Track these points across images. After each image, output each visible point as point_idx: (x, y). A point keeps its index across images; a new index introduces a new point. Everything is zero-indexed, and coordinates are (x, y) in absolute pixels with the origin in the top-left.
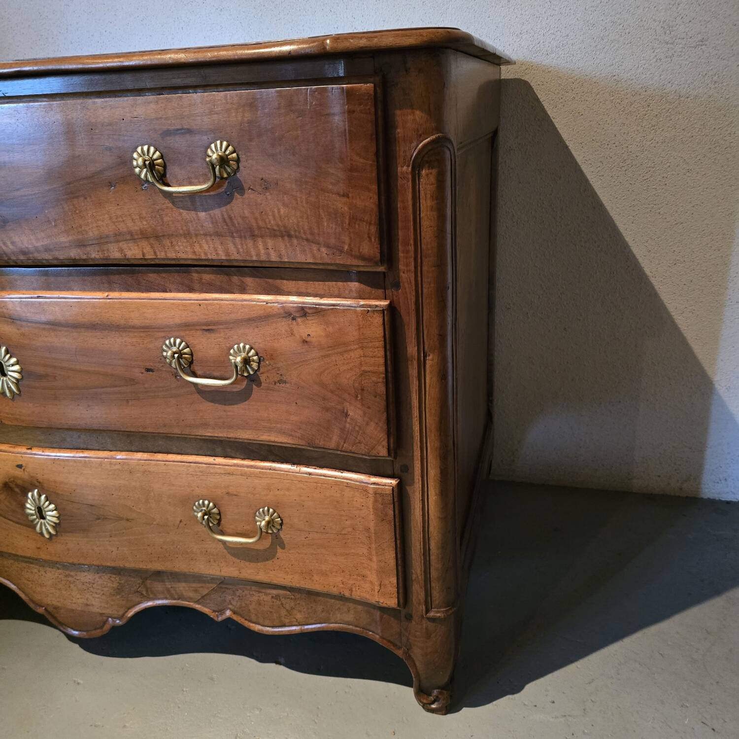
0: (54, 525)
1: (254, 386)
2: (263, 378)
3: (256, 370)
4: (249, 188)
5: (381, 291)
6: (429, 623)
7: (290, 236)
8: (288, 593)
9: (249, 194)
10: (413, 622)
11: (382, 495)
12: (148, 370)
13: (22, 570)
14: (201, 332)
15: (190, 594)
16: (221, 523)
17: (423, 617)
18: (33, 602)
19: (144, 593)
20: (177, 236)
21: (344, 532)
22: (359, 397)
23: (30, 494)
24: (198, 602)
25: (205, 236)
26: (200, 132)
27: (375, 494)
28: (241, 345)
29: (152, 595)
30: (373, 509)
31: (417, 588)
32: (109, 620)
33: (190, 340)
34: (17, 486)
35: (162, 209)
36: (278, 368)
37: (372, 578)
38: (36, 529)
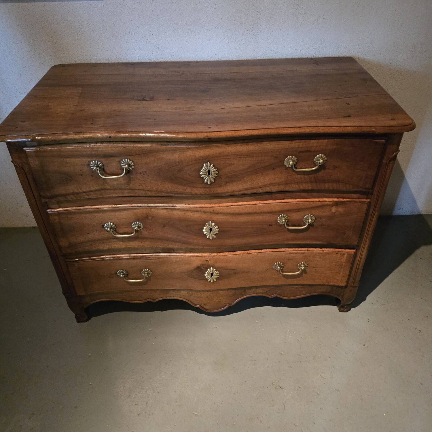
1: (311, 227)
2: (315, 224)
3: (313, 222)
4: (328, 168)
5: (366, 196)
6: (352, 288)
7: (339, 182)
8: (302, 286)
9: (327, 171)
10: (347, 288)
11: (350, 255)
12: (270, 225)
13: (192, 294)
14: (294, 212)
15: (262, 292)
16: (284, 268)
17: (351, 286)
18: (194, 304)
19: (244, 294)
20: (294, 183)
21: (332, 266)
22: (352, 228)
23: (209, 269)
24: (264, 293)
25: (305, 182)
26: (314, 152)
27: (348, 255)
28: (309, 215)
29: (246, 294)
30: (346, 259)
31: (351, 279)
32: (228, 305)
33: (289, 215)
34: (204, 267)
35: (291, 175)
36: (322, 221)
37: (339, 278)
38: (208, 281)
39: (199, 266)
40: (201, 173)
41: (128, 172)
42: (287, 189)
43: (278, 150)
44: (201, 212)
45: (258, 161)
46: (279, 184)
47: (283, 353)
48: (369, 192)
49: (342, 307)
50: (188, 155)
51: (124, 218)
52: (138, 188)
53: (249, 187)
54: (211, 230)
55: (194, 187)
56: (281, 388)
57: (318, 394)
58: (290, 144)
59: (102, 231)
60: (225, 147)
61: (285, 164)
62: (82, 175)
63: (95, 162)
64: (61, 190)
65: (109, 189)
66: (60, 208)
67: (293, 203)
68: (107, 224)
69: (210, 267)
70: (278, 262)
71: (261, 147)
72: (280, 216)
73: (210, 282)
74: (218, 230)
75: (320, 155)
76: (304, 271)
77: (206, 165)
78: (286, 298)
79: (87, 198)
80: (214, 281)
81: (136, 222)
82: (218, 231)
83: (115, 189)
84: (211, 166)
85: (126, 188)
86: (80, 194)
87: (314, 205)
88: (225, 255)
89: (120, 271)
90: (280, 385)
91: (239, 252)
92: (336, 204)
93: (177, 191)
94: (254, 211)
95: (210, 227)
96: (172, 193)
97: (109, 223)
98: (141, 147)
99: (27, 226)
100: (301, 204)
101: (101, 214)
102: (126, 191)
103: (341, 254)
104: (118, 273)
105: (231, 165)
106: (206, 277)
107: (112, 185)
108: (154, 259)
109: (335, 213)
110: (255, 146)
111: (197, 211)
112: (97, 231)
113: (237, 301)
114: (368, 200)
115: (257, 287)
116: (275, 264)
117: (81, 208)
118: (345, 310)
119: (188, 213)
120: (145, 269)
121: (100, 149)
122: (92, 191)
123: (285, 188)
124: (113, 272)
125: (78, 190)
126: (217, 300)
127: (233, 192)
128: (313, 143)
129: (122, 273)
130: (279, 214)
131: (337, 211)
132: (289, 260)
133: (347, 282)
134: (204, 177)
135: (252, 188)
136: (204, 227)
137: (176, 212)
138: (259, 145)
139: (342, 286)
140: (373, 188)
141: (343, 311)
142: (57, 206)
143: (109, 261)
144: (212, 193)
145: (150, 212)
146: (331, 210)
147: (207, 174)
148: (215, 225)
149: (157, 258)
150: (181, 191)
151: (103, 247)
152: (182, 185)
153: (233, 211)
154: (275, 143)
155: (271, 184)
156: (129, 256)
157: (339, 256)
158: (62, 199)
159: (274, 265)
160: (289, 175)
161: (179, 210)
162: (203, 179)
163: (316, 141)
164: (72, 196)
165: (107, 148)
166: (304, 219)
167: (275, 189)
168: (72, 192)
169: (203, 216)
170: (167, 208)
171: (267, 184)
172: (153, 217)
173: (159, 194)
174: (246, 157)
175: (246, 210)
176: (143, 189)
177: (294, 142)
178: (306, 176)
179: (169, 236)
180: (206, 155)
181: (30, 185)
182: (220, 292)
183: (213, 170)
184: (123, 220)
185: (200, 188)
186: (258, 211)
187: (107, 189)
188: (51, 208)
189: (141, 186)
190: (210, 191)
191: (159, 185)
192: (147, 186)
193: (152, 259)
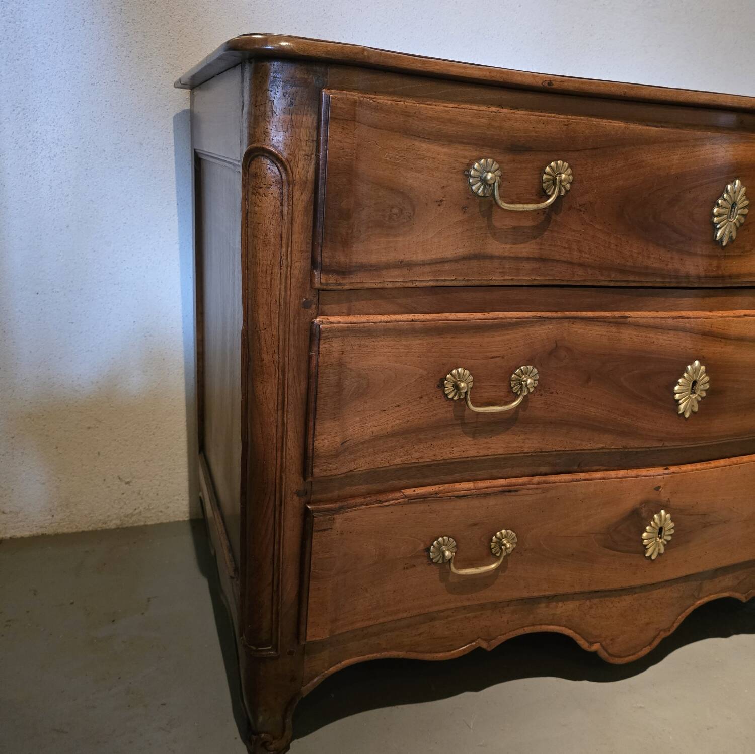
0: (667, 543)
13: (591, 607)
15: (731, 584)
18: (588, 642)
19: (697, 595)
23: (656, 516)
24: (733, 589)
29: (702, 596)
32: (661, 634)
34: (646, 511)
38: (644, 553)
39: (638, 506)
40: (716, 211)
44: (685, 331)
50: (702, 157)
51: (498, 354)
52: (558, 257)
54: (694, 386)
55: (689, 254)
59: (434, 398)
63: (486, 162)
65: (491, 258)
68: (455, 372)
69: (659, 508)
73: (650, 557)
74: (708, 386)
77: (732, 188)
79: (429, 284)
80: (659, 555)
81: (527, 368)
82: (706, 390)
83: (503, 257)
84: (742, 191)
85: (531, 255)
86: (417, 269)
89: (440, 539)
91: (722, 462)
93: (647, 267)
95: (694, 378)
97: (460, 371)
101: (448, 338)
102: (527, 265)
104: (432, 548)
106: (645, 542)
111: (676, 329)
112: (421, 398)
119: (653, 336)
120: (503, 531)
122: (448, 261)
124: (422, 547)
125: (417, 253)
126: (642, 622)
129: (443, 547)
134: (718, 224)
136: (680, 378)
137: (629, 332)
145: (565, 336)
147: (729, 213)
148: (705, 371)
150: (657, 265)
151: (421, 455)
152: (664, 247)
153: (746, 332)
161: (637, 326)
162: (715, 229)
169: (685, 343)
170: (610, 322)
172: (568, 350)
176: (569, 259)
179: (593, 411)
183: (742, 204)
184: (497, 359)
185: (702, 255)
187: (486, 257)
188: (323, 314)
189: (567, 251)
190: (718, 267)
191: (612, 247)
192: (580, 251)
193: (530, 492)
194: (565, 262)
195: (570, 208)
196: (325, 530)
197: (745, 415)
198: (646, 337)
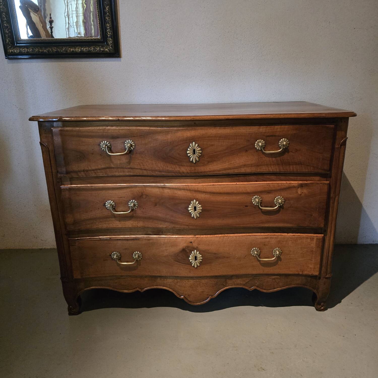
0: (200, 262)
1: (281, 209)
2: (285, 206)
3: (283, 204)
4: (291, 151)
6: (325, 279)
7: (301, 164)
8: (279, 277)
9: (291, 154)
10: (321, 280)
11: (319, 240)
12: (246, 206)
13: (177, 282)
14: (266, 193)
15: (241, 283)
16: (260, 255)
17: (324, 277)
18: (179, 294)
19: (225, 284)
20: (264, 165)
21: (303, 253)
22: (317, 210)
23: (193, 252)
24: (244, 285)
25: (273, 165)
26: (278, 136)
27: (317, 239)
28: (279, 197)
29: (227, 285)
30: (316, 244)
31: (323, 268)
32: (210, 296)
33: (262, 196)
34: (188, 250)
35: (261, 158)
36: (290, 203)
37: (311, 266)
38: (192, 265)
39: (185, 248)
40: (188, 152)
41: (130, 152)
42: (259, 170)
43: (249, 134)
44: (187, 190)
45: (233, 143)
46: (251, 165)
47: (264, 342)
48: (327, 174)
49: (319, 304)
50: (178, 136)
51: (122, 196)
52: (136, 168)
53: (227, 167)
54: (195, 208)
55: (182, 165)
56: (263, 370)
57: (301, 375)
58: (259, 129)
59: (103, 209)
60: (207, 130)
61: (256, 146)
62: (93, 154)
63: (105, 142)
64: (75, 167)
65: (113, 168)
66: (71, 184)
67: (265, 185)
68: (108, 201)
69: (193, 249)
70: (255, 248)
71: (236, 131)
72: (254, 197)
73: (194, 266)
74: (201, 208)
75: (284, 139)
76: (279, 258)
77: (192, 145)
78: (265, 291)
79: (95, 176)
80: (197, 266)
81: (133, 201)
82: (201, 210)
83: (118, 168)
84: (196, 145)
85: (127, 167)
86: (89, 172)
87: (283, 187)
88: (207, 237)
89: (114, 252)
90: (263, 367)
91: (220, 235)
92: (301, 186)
93: (168, 170)
94: (232, 191)
95: (195, 206)
96: (164, 172)
97: (110, 201)
98: (142, 129)
99: (35, 248)
100: (271, 186)
101: (104, 192)
102: (126, 170)
103: (311, 238)
104: (112, 255)
105: (212, 145)
106: (191, 261)
107: (116, 164)
108: (145, 240)
109: (301, 195)
110: (231, 129)
111: (184, 189)
112: (99, 209)
113: (219, 293)
114: (328, 182)
115: (238, 276)
116: (253, 249)
117: (89, 185)
118: (322, 308)
119: (176, 191)
120: (136, 252)
121: (110, 131)
122: (99, 169)
123: (257, 170)
124: (108, 254)
125: (88, 168)
126: (200, 291)
127: (214, 171)
128: (277, 129)
129: (115, 255)
130: (253, 195)
131: (302, 193)
132: (264, 245)
133: (320, 273)
134: (190, 156)
135: (230, 169)
136: (189, 205)
137: (167, 190)
138: (234, 129)
139: (316, 276)
140: (330, 170)
141: (320, 309)
142: (69, 182)
143: (106, 242)
144: (196, 171)
145: (145, 190)
146: (297, 192)
147: (193, 152)
148: (199, 203)
149: (147, 239)
150: (171, 169)
151: (102, 226)
152: (172, 164)
153: (214, 190)
154: (246, 128)
155: (245, 166)
156: (124, 237)
157: (309, 240)
158: (74, 175)
159: (252, 251)
160: (260, 157)
161: (169, 188)
162: (189, 158)
163: (279, 126)
164: (82, 173)
165: (115, 130)
166: (275, 201)
167: (248, 170)
168: (83, 169)
169: (189, 194)
170: (159, 187)
171: (242, 166)
172: (147, 195)
173: (153, 173)
174: (224, 139)
175: (225, 190)
176: (140, 168)
177: (262, 127)
178: (274, 159)
179: (160, 215)
180: (192, 136)
181: (51, 162)
182: (204, 281)
183: (198, 150)
184: (122, 198)
185: (187, 166)
186: (236, 191)
187: (111, 168)
188: (64, 185)
189: (139, 166)
190: (195, 170)
191: (154, 164)
192: (144, 166)
193: (143, 240)
194: (139, 169)
195: (136, 153)
196: (73, 246)
197: (223, 219)
198: (173, 192)
